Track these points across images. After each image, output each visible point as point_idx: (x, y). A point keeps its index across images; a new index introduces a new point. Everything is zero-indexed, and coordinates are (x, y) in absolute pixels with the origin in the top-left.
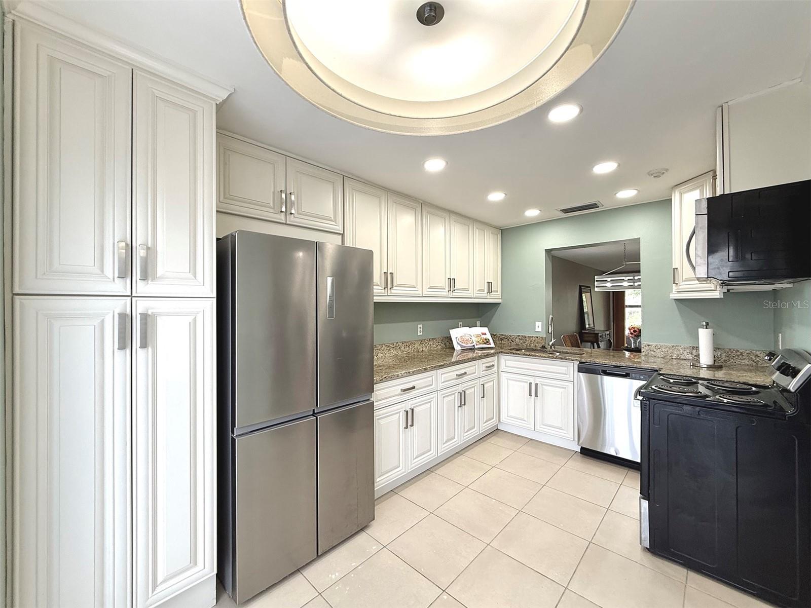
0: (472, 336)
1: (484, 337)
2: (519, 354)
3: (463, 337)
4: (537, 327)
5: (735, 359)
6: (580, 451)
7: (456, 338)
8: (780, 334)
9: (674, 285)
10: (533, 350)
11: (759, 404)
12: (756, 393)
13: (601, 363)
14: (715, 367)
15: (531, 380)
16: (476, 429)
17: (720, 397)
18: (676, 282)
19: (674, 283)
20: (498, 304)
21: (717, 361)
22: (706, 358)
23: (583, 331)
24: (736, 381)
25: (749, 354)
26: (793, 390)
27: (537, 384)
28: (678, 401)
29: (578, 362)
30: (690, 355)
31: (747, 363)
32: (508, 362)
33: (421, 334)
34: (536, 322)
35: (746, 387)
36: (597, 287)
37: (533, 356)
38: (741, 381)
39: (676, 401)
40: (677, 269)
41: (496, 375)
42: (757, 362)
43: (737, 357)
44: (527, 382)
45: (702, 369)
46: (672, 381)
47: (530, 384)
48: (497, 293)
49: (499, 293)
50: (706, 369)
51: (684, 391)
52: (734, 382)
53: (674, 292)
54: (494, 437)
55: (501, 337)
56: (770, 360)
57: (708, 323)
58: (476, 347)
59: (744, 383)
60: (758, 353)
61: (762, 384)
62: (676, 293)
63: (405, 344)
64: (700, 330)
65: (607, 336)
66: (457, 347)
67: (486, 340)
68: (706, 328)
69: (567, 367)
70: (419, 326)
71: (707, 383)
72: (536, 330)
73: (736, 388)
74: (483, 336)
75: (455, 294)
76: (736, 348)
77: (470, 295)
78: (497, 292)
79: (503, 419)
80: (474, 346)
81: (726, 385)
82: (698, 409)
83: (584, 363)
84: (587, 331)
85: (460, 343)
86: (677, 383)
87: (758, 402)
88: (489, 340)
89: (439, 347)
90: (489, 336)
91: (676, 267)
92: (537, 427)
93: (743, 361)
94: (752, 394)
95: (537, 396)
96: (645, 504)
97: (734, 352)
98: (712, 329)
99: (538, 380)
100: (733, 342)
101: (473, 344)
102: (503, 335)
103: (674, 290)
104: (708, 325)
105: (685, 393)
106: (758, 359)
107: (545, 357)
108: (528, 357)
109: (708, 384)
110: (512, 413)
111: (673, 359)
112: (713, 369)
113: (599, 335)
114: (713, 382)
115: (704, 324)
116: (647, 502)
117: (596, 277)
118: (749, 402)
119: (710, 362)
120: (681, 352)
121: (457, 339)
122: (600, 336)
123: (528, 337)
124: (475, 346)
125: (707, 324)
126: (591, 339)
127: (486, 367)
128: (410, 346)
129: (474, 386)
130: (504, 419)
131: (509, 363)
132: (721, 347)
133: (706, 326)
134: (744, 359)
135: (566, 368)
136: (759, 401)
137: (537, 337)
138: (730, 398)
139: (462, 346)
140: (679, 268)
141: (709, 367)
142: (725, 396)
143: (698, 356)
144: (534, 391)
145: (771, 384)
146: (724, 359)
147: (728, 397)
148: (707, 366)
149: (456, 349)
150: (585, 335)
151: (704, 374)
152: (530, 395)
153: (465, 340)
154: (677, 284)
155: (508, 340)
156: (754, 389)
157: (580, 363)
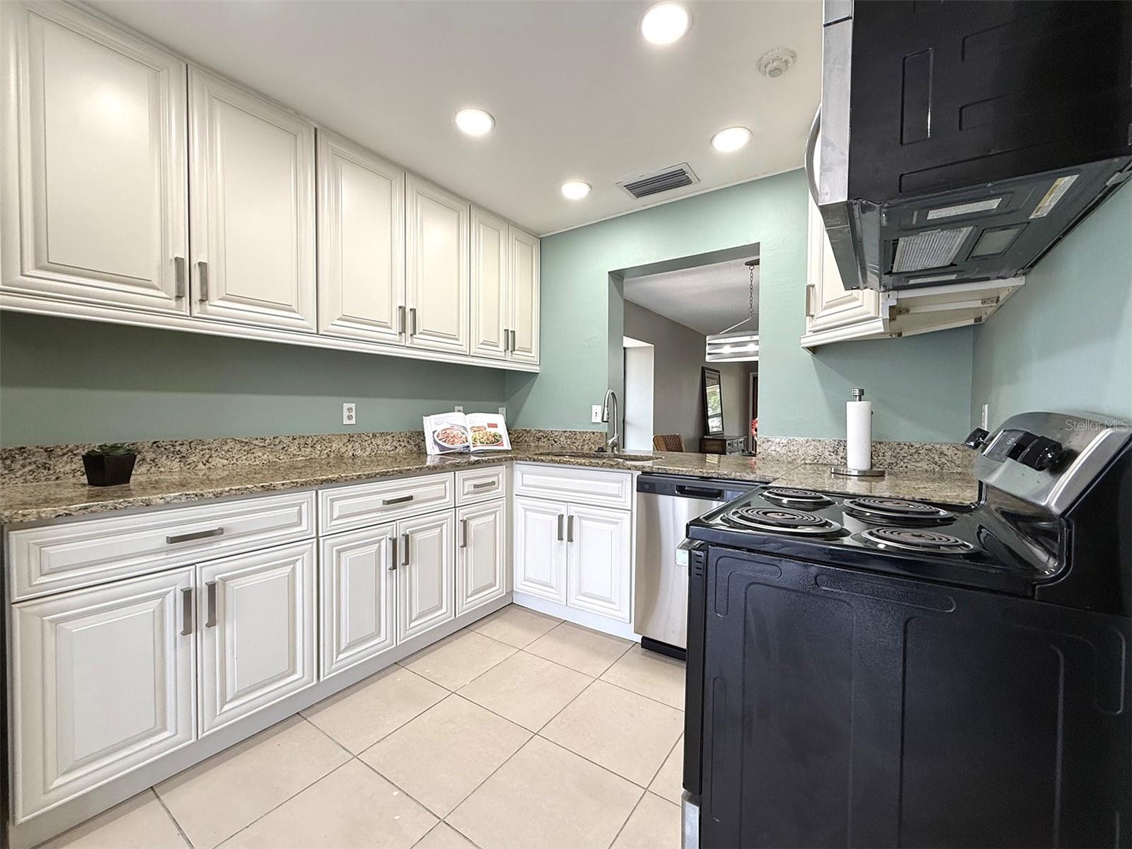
0: (469, 430)
1: (493, 430)
2: (542, 461)
3: (448, 431)
4: (594, 414)
5: (906, 460)
6: (640, 642)
7: (434, 433)
8: (987, 406)
9: (808, 318)
10: (584, 456)
11: (960, 551)
12: (947, 521)
13: (676, 472)
14: (872, 474)
15: (563, 509)
16: (444, 610)
17: (871, 534)
18: (811, 313)
19: (808, 314)
20: (533, 375)
21: (877, 465)
22: (857, 459)
23: (705, 437)
24: (907, 498)
25: (929, 450)
26: (1056, 510)
27: (571, 518)
28: (770, 547)
29: (640, 473)
30: (834, 456)
31: (926, 467)
32: (529, 476)
33: (353, 421)
34: (593, 406)
35: (927, 508)
36: (709, 354)
37: (565, 463)
38: (917, 497)
39: (766, 549)
40: (813, 286)
41: (503, 502)
42: (942, 466)
43: (910, 457)
44: (555, 514)
45: (850, 479)
46: (785, 500)
47: (561, 517)
48: (529, 354)
49: (533, 355)
50: (856, 478)
51: (791, 522)
52: (903, 499)
53: (808, 334)
54: (496, 621)
55: (538, 435)
56: (976, 446)
57: (863, 390)
58: (472, 449)
59: (923, 502)
60: (944, 448)
61: (956, 502)
62: (811, 333)
63: (302, 441)
64: (849, 404)
65: (739, 444)
66: (432, 450)
67: (494, 436)
68: (860, 400)
69: (622, 482)
70: (346, 406)
71: (851, 502)
72: (593, 421)
73: (906, 512)
74: (489, 430)
75: (417, 341)
76: (908, 440)
77: (463, 348)
78: (531, 352)
79: (519, 584)
80: (468, 447)
81: (888, 505)
82: (814, 569)
83: (650, 473)
84: (711, 437)
85: (440, 442)
86: (797, 506)
87: (958, 546)
88: (501, 436)
89: (401, 451)
90: (502, 430)
91: (813, 283)
92: (572, 600)
93: (919, 465)
94: (939, 525)
95: (570, 540)
96: (693, 812)
97: (906, 447)
98: (869, 403)
99: (573, 510)
100: (906, 432)
101: (467, 444)
102: (541, 431)
103: (808, 328)
104: (863, 394)
105: (795, 527)
106: (943, 460)
107: (584, 464)
108: (557, 465)
109: (852, 506)
110: (530, 575)
111: (806, 464)
112: (869, 478)
113: (727, 442)
114: (862, 501)
115: (857, 393)
116: (697, 808)
117: (708, 337)
118: (939, 546)
119: (864, 466)
120: (820, 450)
121: (436, 434)
122: (729, 444)
123: (580, 433)
124: (471, 447)
125: (862, 392)
126: (715, 448)
127: (475, 486)
128: (318, 447)
129: (442, 525)
130: (520, 586)
131: (529, 479)
132: (883, 440)
133: (860, 397)
134: (922, 460)
135: (620, 485)
136: (960, 542)
137: (594, 433)
138: (891, 536)
139: (442, 448)
140: (816, 287)
141: (863, 475)
142: (881, 533)
143: (845, 458)
144: (566, 530)
145: (974, 502)
146: (888, 461)
147: (888, 535)
148: (859, 472)
149: (428, 453)
150: (709, 443)
151: (853, 486)
152: (560, 538)
153: (452, 435)
154: (813, 316)
155: (549, 440)
156: (943, 513)
157: (644, 473)
